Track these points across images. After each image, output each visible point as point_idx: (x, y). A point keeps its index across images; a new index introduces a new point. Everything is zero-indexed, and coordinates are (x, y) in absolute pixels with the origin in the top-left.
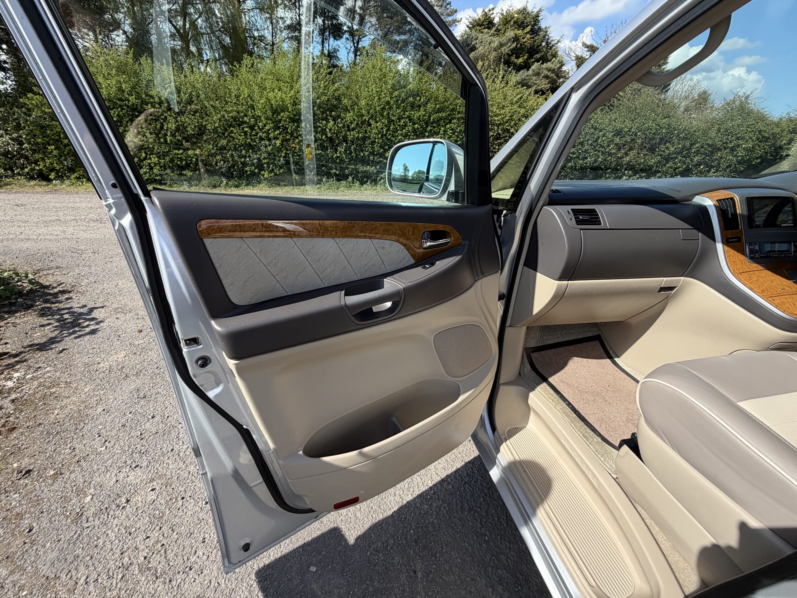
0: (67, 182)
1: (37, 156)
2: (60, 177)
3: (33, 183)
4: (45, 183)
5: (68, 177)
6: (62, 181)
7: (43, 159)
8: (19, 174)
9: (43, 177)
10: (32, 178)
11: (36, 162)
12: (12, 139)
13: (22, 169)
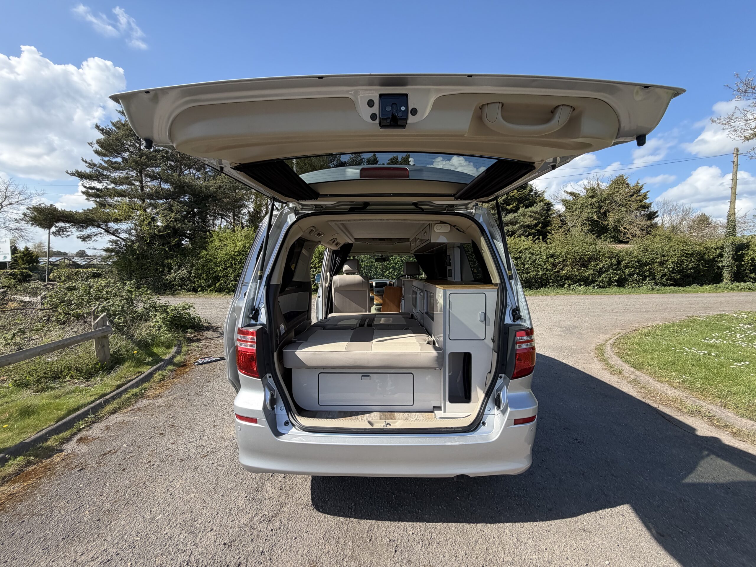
0: (205, 293)
1: (195, 279)
2: (202, 290)
3: (189, 293)
4: (194, 293)
5: (207, 290)
6: (203, 293)
7: (198, 281)
8: (184, 289)
9: (195, 290)
10: (189, 290)
11: (194, 283)
12: (187, 272)
13: (187, 286)
